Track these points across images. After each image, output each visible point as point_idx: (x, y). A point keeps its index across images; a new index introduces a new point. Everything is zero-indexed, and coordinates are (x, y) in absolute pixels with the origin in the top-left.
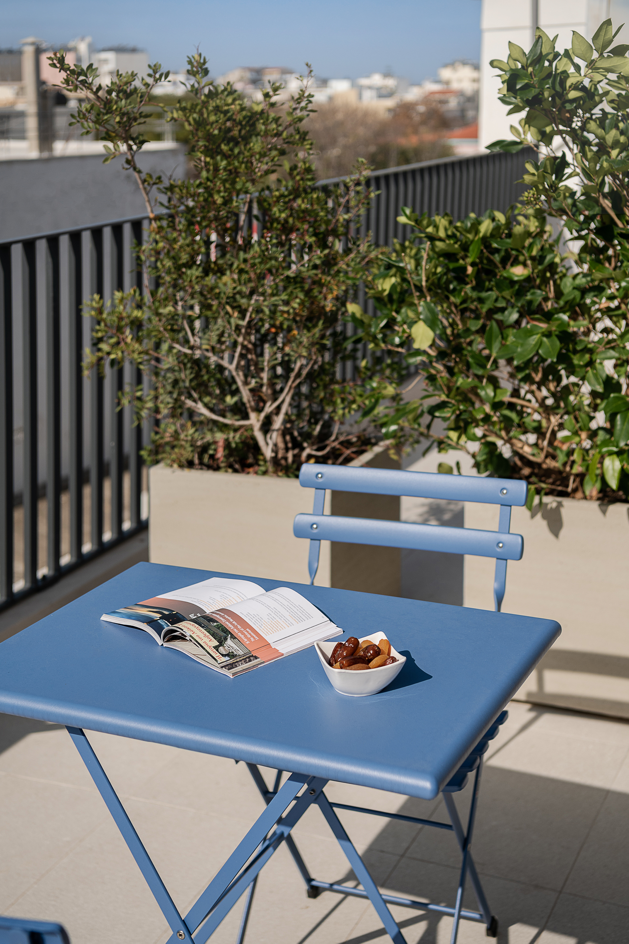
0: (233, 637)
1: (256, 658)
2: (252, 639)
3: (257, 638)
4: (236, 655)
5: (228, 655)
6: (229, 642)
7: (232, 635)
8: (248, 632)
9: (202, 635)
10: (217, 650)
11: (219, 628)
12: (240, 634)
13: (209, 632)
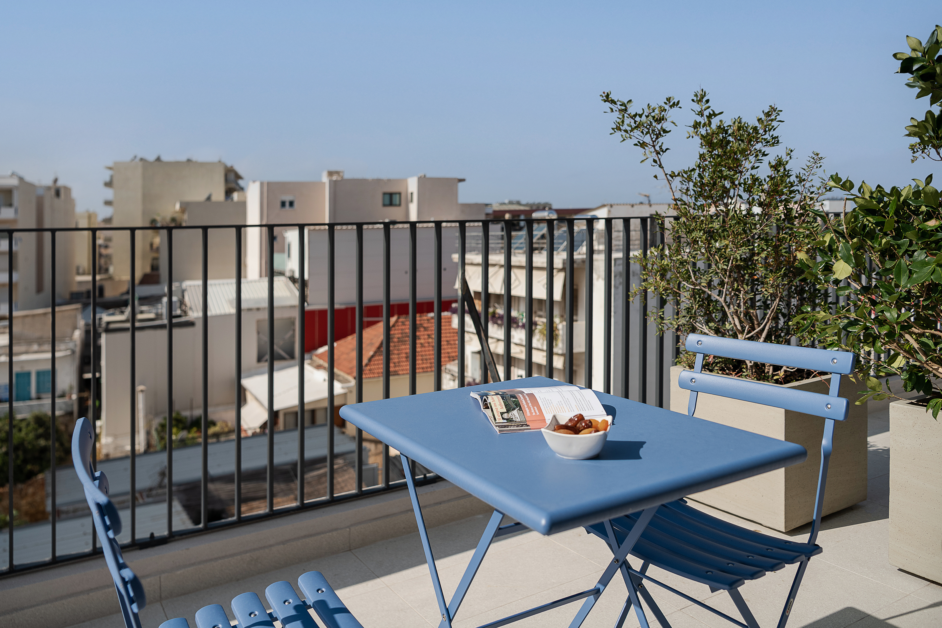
0: (520, 409)
1: (528, 426)
2: (534, 414)
3: (538, 413)
4: (513, 421)
5: (507, 419)
6: (515, 412)
7: (520, 407)
8: (534, 409)
9: (497, 403)
10: (502, 415)
11: (514, 402)
12: (527, 409)
13: (505, 403)
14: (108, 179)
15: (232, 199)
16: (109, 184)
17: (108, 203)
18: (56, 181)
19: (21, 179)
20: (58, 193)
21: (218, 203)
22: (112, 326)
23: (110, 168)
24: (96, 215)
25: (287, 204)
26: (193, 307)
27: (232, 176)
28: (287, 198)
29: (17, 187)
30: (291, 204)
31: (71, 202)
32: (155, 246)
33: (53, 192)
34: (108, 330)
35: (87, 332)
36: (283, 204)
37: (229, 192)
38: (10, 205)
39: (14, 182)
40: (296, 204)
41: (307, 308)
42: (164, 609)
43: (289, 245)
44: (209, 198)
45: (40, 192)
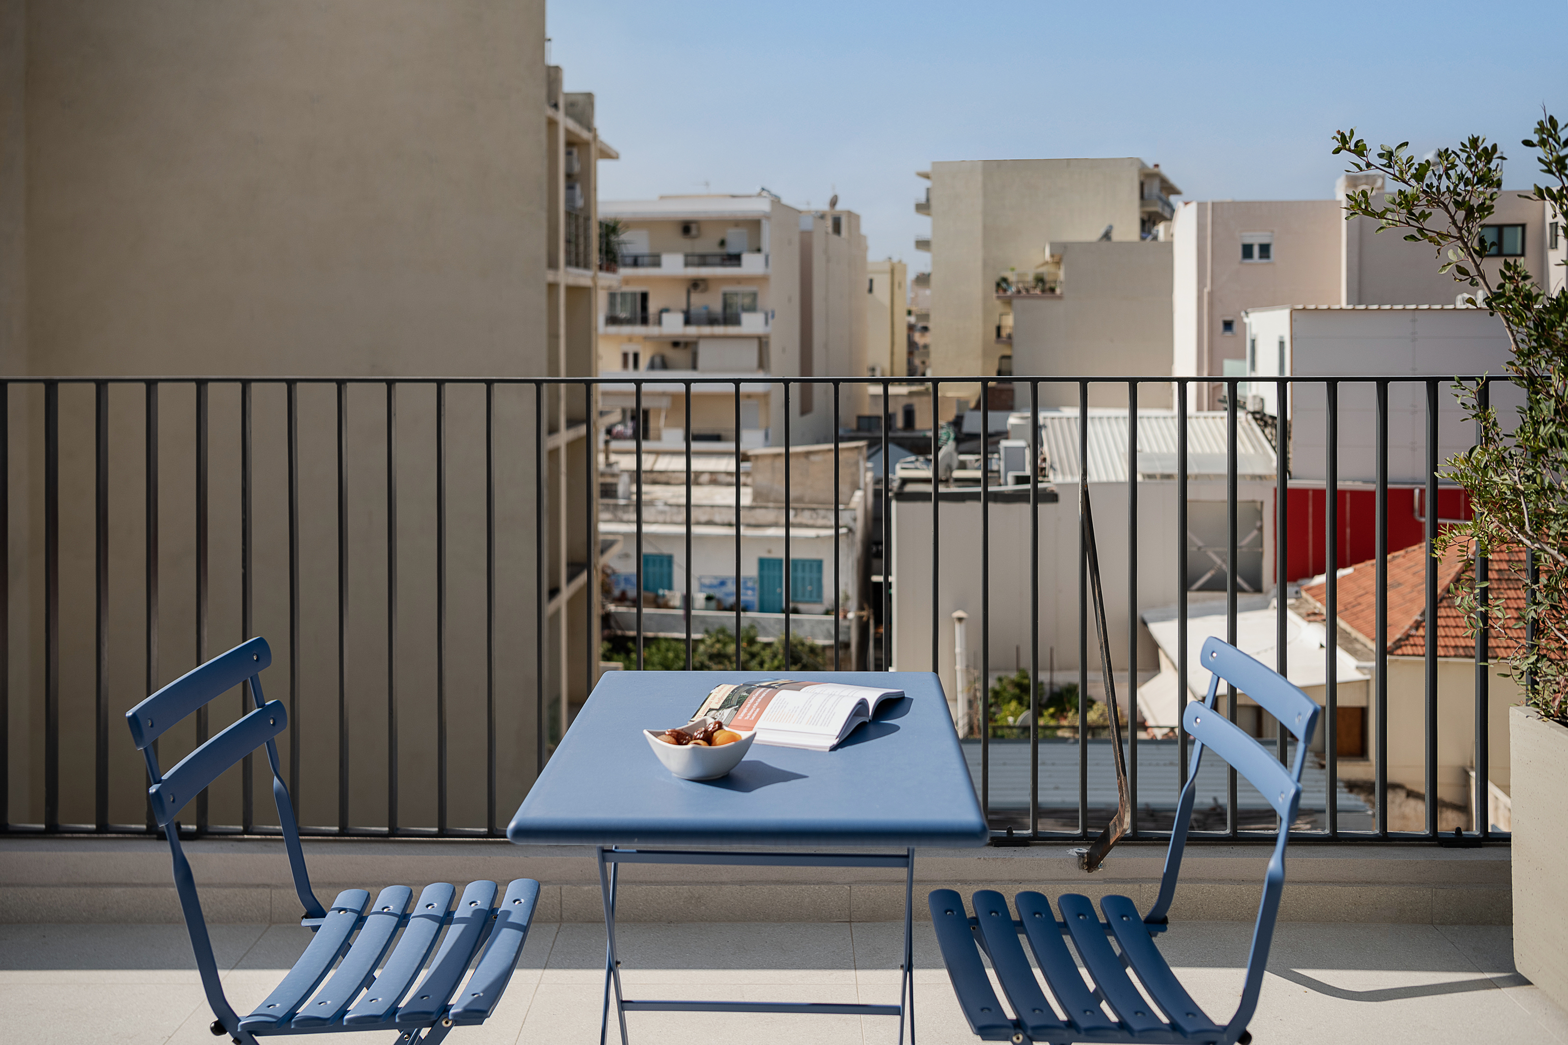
12: (746, 710)
14: (922, 199)
15: (1155, 238)
16: (923, 208)
17: (923, 244)
18: (834, 202)
19: (776, 201)
20: (837, 227)
21: (1126, 246)
22: (910, 488)
23: (926, 176)
24: (904, 268)
25: (1256, 251)
26: (1057, 466)
27: (1154, 187)
28: (1256, 239)
29: (767, 217)
30: (1265, 250)
31: (859, 243)
32: (1004, 333)
33: (829, 223)
34: (902, 496)
35: (877, 494)
36: (1247, 251)
37: (1148, 222)
38: (759, 250)
39: (762, 206)
40: (1273, 251)
41: (1291, 484)
42: (558, 933)
43: (1253, 341)
44: (1107, 236)
45: (807, 224)
